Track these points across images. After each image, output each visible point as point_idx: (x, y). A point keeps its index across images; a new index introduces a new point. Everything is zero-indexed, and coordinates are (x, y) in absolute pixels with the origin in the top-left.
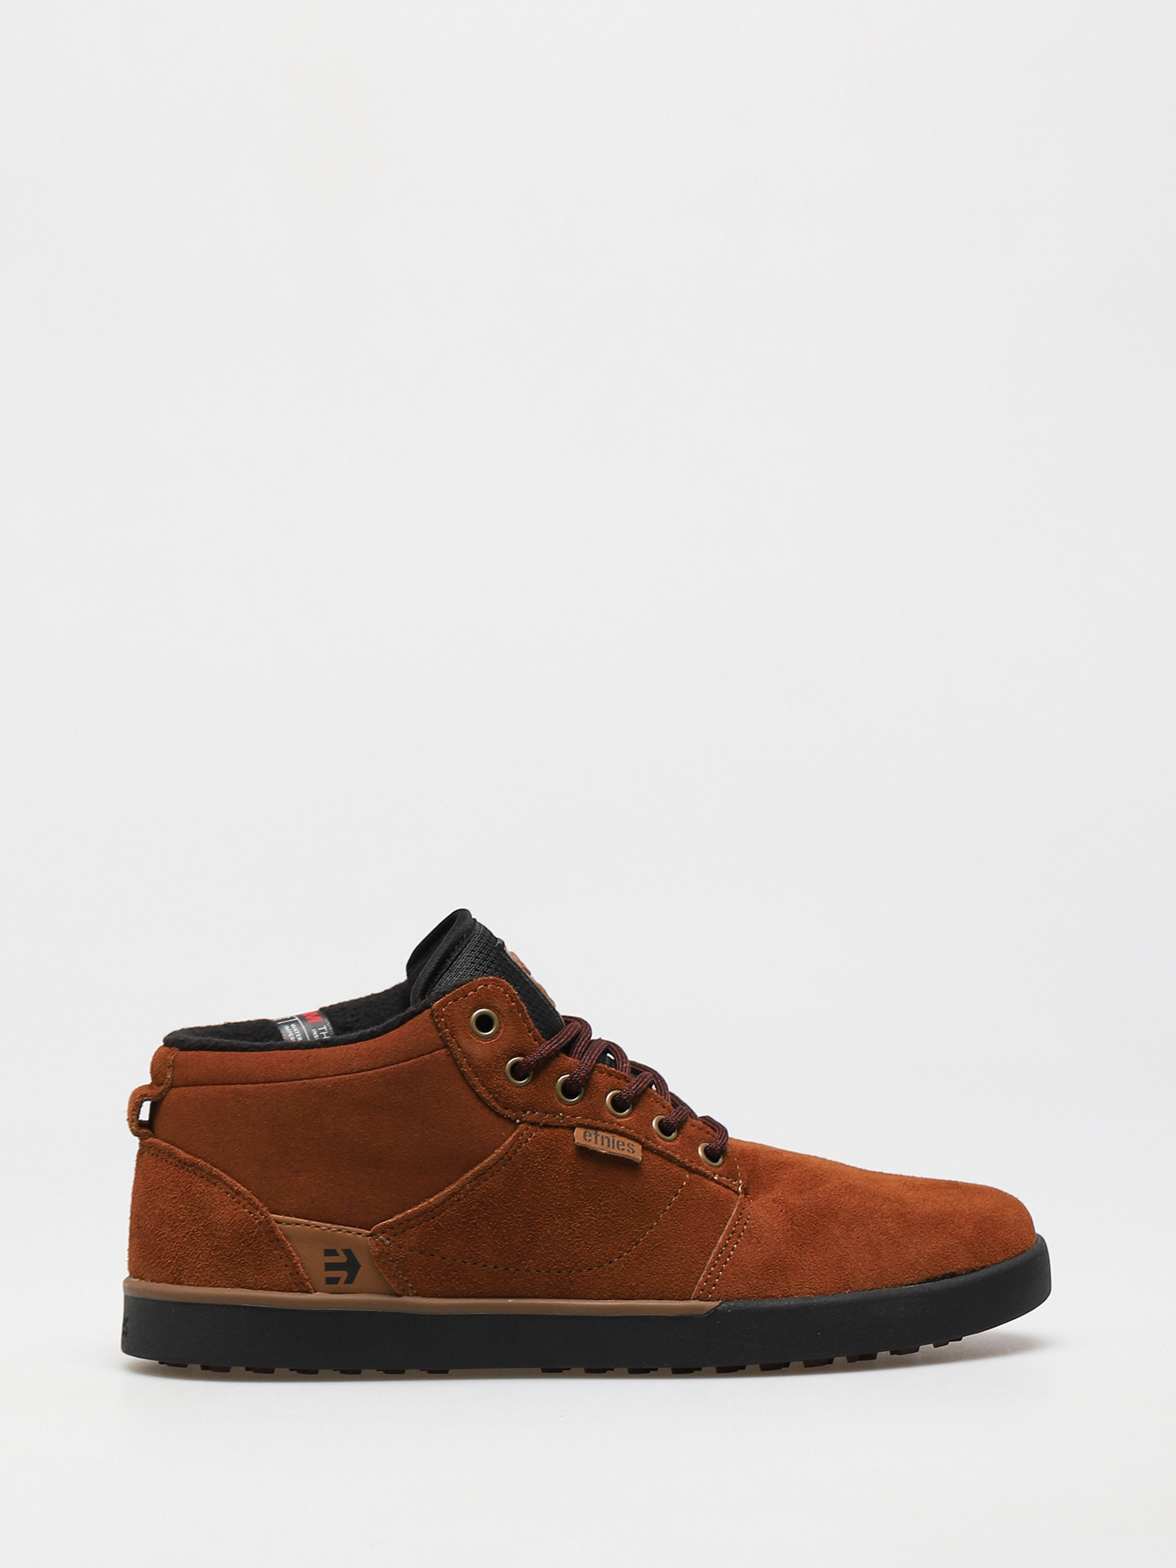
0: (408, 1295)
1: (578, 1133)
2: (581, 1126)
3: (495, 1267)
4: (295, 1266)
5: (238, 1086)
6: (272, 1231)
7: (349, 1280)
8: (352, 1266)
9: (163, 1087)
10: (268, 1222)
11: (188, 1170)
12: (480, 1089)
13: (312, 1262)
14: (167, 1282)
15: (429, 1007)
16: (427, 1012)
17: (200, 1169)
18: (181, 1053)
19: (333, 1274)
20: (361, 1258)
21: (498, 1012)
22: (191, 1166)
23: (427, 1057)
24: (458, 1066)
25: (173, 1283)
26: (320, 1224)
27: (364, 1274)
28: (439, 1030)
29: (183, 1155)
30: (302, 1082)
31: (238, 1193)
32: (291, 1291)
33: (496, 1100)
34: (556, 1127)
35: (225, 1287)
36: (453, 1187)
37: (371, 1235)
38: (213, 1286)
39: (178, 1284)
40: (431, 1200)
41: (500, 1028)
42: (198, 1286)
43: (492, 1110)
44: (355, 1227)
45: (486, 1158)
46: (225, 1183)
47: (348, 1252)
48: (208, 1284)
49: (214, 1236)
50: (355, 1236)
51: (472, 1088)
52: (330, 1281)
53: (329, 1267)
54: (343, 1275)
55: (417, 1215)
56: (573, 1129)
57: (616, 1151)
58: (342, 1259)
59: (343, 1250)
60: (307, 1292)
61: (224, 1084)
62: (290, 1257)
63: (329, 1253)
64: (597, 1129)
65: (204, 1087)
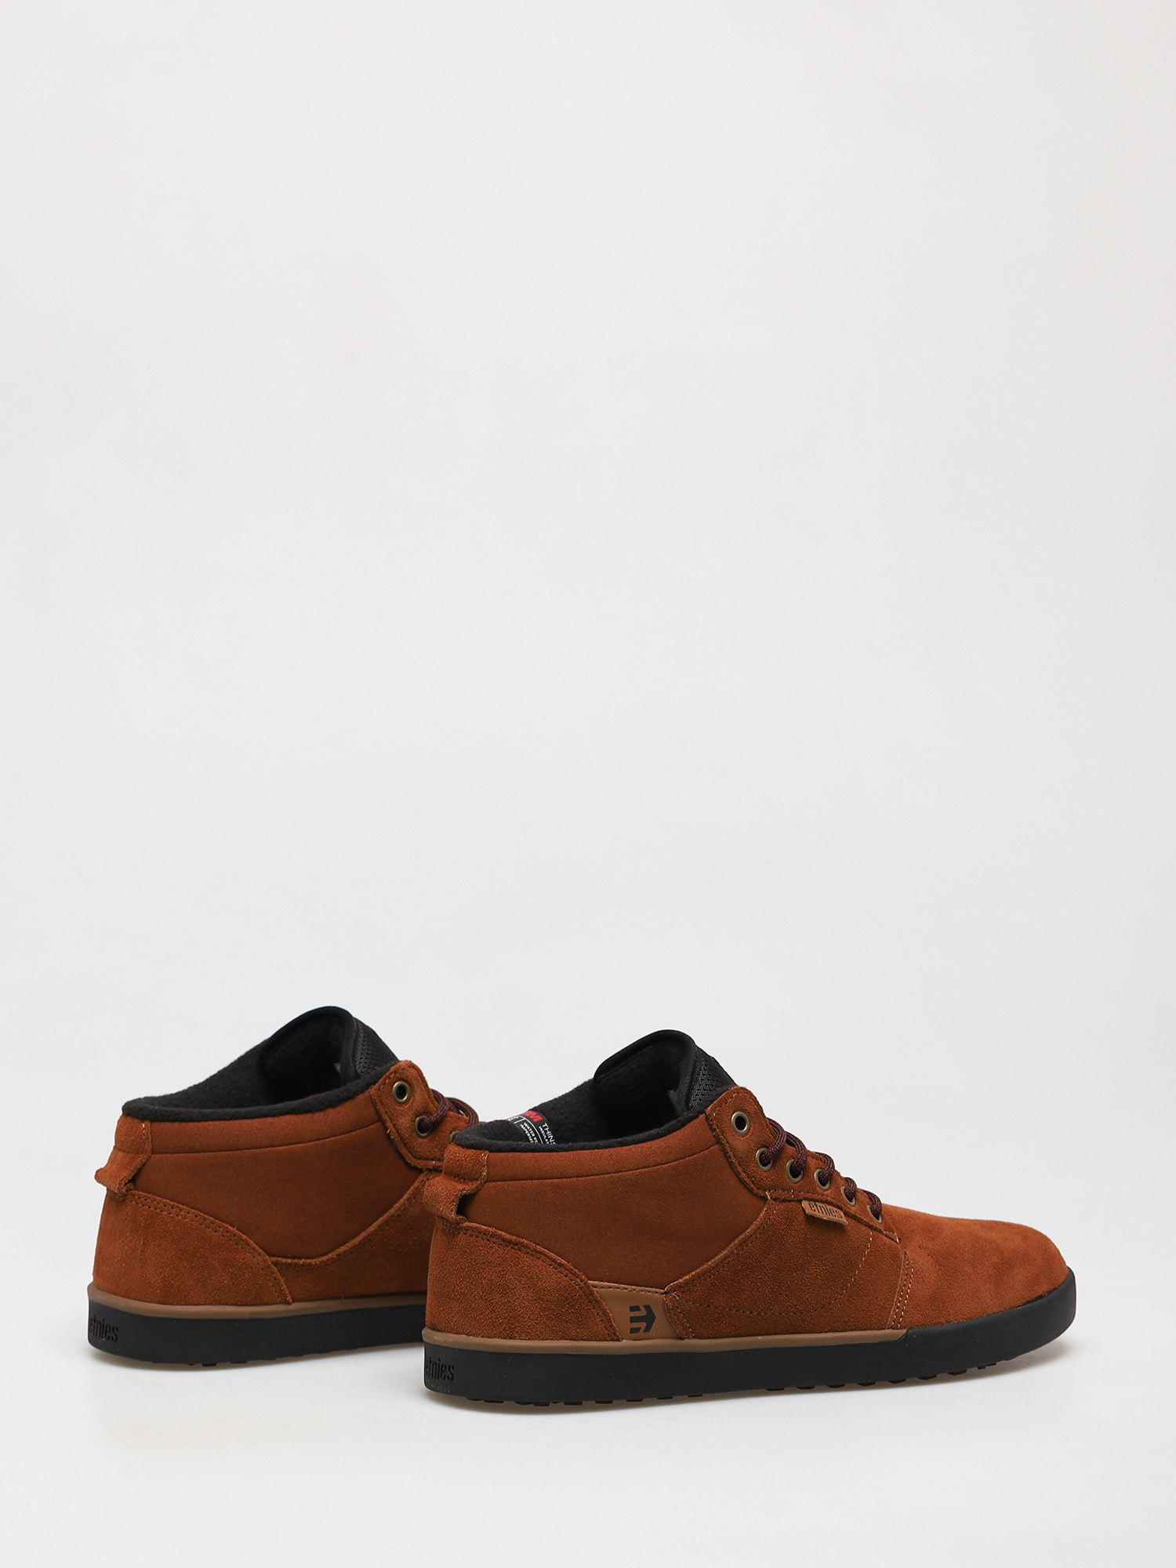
0: (689, 1338)
1: (805, 1204)
2: (806, 1199)
3: (751, 1313)
4: (609, 1320)
5: (555, 1180)
6: (592, 1293)
7: (647, 1329)
8: (650, 1318)
9: (479, 1182)
10: (588, 1287)
11: (512, 1248)
12: (743, 1175)
13: (621, 1316)
14: (499, 1337)
15: (702, 1112)
16: (702, 1116)
17: (527, 1247)
18: (492, 1154)
19: (636, 1325)
20: (658, 1312)
21: (749, 1114)
22: (516, 1244)
23: (706, 1152)
24: (728, 1158)
25: (506, 1338)
26: (627, 1286)
27: (660, 1322)
28: (713, 1130)
29: (508, 1236)
30: (609, 1175)
31: (560, 1265)
32: (605, 1340)
33: (753, 1183)
34: (789, 1201)
35: (552, 1339)
36: (724, 1252)
37: (665, 1293)
38: (543, 1339)
39: (510, 1338)
40: (710, 1263)
41: (750, 1126)
42: (529, 1339)
43: (750, 1191)
44: (652, 1287)
45: (748, 1228)
46: (548, 1257)
47: (648, 1308)
48: (539, 1338)
49: (542, 1300)
50: (652, 1295)
51: (737, 1174)
52: (634, 1331)
53: (633, 1320)
54: (643, 1325)
55: (699, 1276)
56: (800, 1201)
57: (831, 1218)
58: (643, 1313)
59: (644, 1306)
60: (617, 1340)
61: (541, 1179)
62: (604, 1312)
63: (634, 1309)
64: (815, 1201)
65: (522, 1182)
